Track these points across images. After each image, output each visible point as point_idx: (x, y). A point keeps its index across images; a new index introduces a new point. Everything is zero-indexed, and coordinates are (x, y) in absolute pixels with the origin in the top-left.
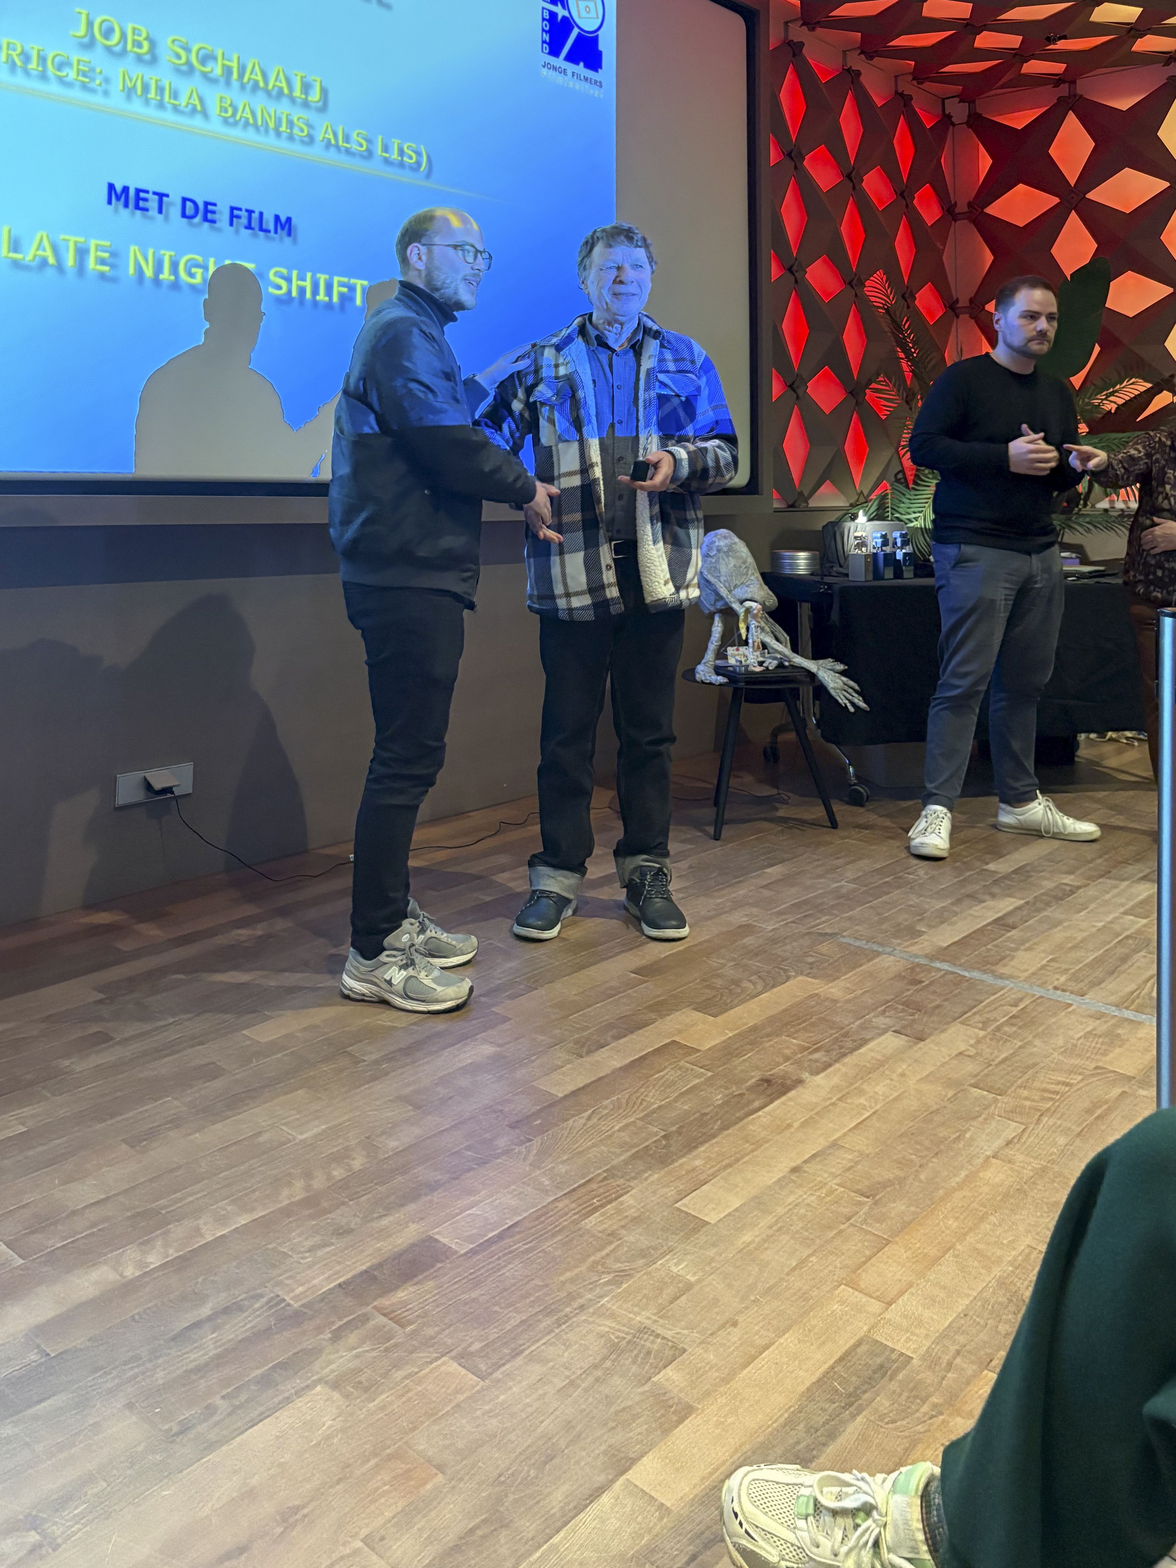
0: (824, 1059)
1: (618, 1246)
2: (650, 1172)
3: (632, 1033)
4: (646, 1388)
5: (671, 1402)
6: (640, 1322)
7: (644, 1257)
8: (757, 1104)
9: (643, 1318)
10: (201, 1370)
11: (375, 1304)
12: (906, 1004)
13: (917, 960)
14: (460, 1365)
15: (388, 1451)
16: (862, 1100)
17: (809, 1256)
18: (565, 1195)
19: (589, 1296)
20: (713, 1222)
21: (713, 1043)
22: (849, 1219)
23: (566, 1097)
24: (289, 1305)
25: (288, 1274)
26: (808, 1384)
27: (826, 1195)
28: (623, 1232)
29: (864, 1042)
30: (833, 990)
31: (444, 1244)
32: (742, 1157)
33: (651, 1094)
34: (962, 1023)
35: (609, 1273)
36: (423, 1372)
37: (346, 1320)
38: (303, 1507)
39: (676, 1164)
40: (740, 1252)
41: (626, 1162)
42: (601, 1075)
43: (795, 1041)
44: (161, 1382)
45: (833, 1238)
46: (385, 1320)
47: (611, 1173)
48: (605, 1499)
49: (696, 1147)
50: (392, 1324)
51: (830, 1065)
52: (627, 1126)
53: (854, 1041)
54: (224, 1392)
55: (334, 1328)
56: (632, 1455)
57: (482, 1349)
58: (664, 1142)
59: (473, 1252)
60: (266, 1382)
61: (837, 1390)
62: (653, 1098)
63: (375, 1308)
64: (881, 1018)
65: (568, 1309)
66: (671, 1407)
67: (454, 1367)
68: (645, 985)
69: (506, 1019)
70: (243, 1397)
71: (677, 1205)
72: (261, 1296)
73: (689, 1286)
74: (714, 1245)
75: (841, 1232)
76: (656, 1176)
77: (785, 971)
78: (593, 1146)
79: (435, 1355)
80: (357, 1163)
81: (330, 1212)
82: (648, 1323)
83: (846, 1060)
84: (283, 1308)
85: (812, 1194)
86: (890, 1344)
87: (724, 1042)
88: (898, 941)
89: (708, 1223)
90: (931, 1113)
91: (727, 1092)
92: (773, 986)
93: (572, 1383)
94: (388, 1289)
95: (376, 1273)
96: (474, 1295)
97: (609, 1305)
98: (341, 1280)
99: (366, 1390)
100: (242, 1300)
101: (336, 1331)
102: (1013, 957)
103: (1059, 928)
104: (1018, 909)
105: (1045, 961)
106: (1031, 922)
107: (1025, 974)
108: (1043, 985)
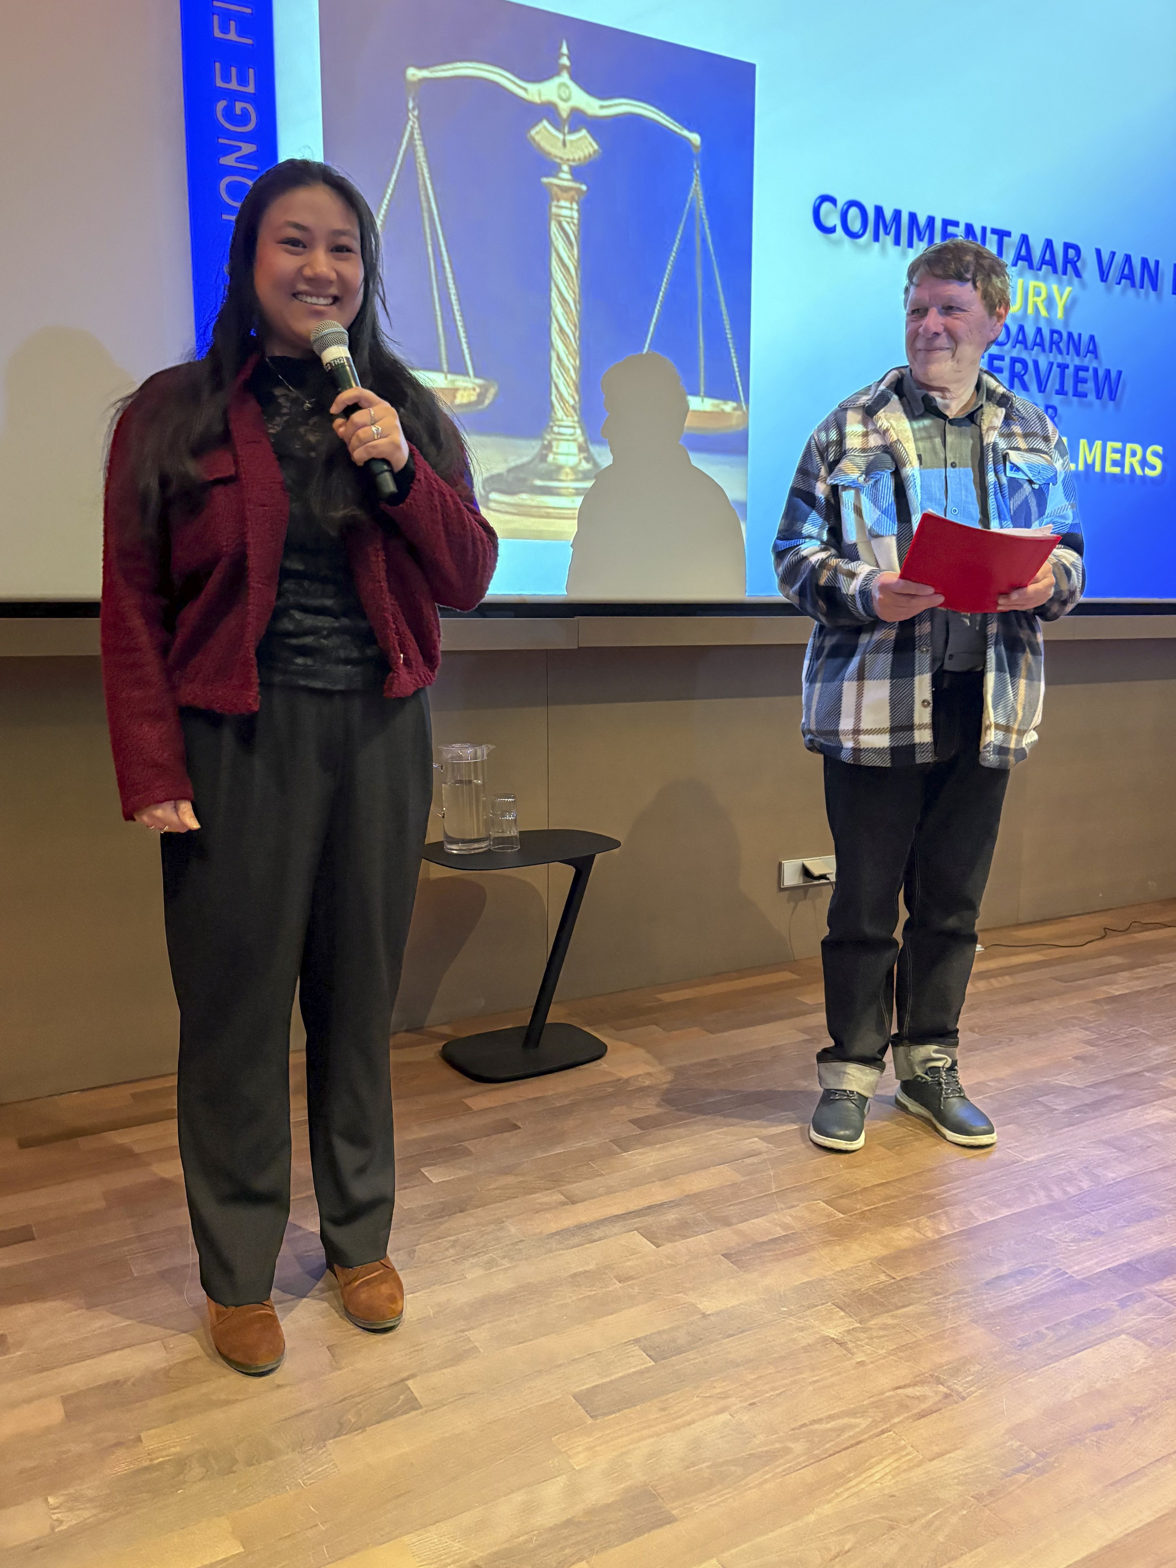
10: (1021, 1308)
11: (1145, 1287)
24: (1073, 1276)
25: (1062, 1255)
37: (1126, 1294)
38: (1146, 1408)
44: (991, 1310)
46: (1160, 1299)
50: (1166, 1304)
54: (1046, 1326)
55: (1118, 1297)
60: (1078, 1324)
63: (1147, 1289)
70: (1064, 1331)
72: (1045, 1267)
80: (1086, 1184)
81: (1077, 1217)
84: (1067, 1278)
94: (1153, 1280)
95: (1139, 1266)
98: (1110, 1266)
99: (1164, 1344)
100: (1031, 1267)
101: (1119, 1300)
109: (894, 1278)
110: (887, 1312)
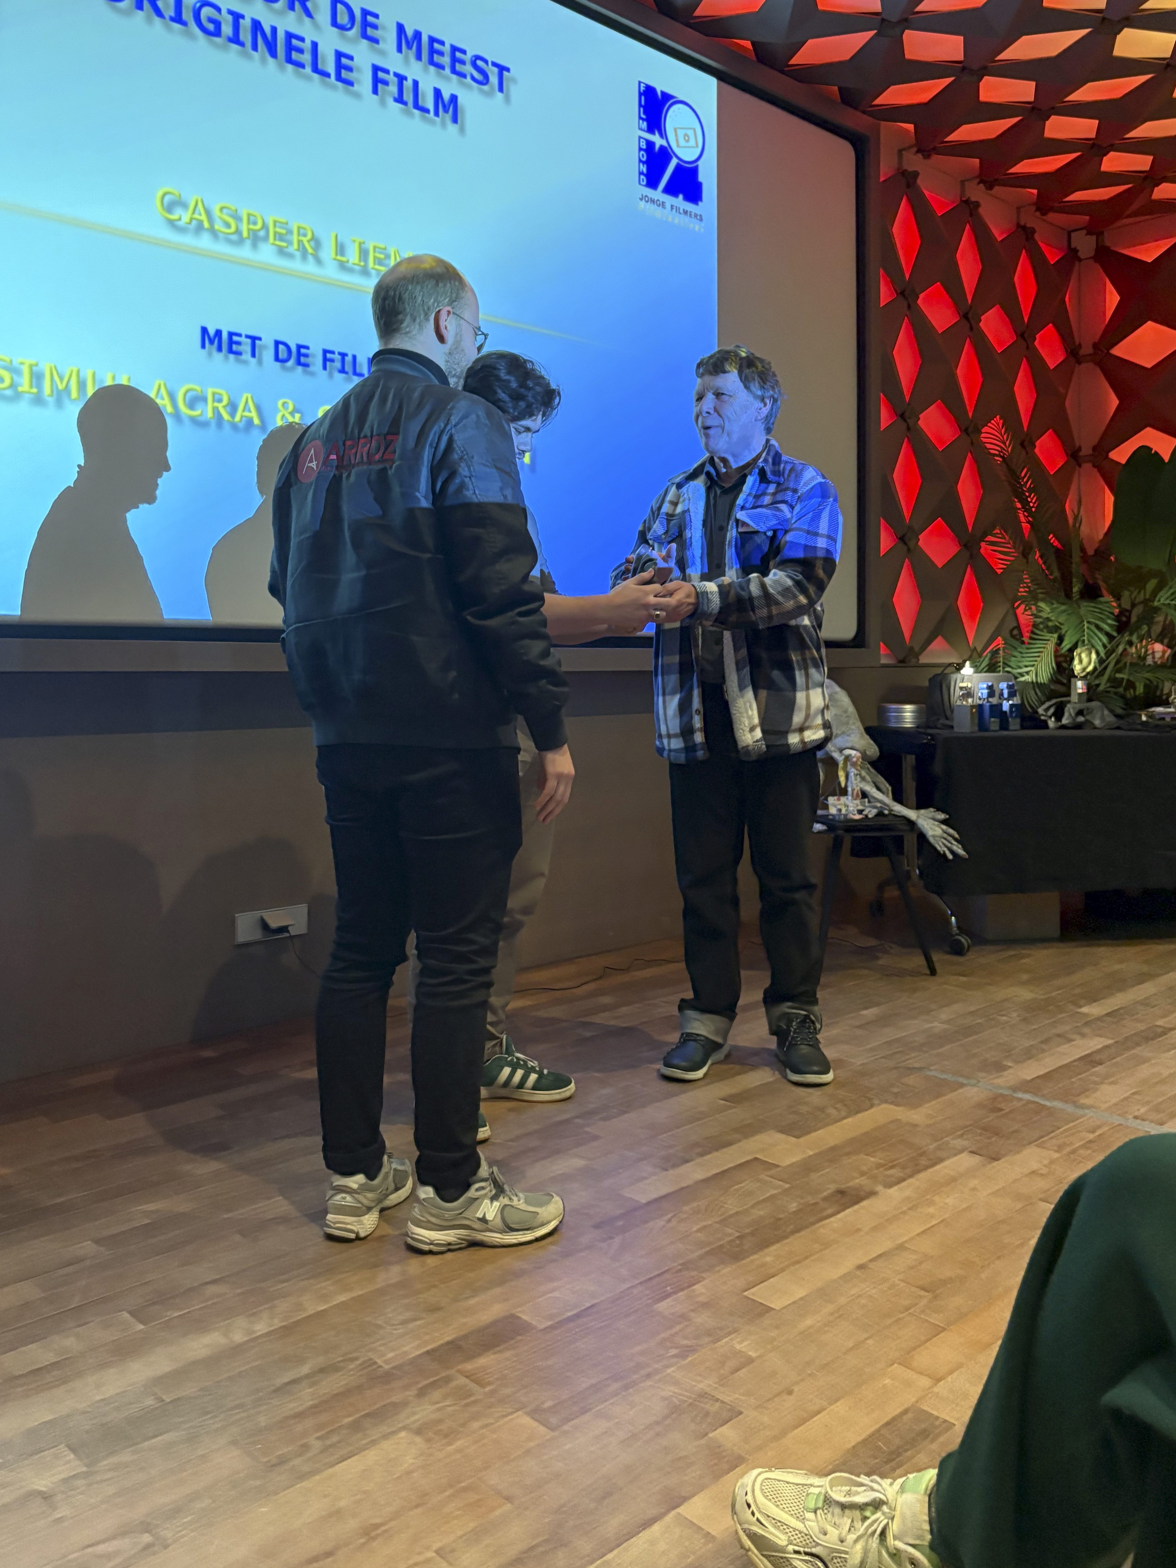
0: (901, 1175)
1: (687, 1326)
2: (722, 1266)
3: (717, 1150)
4: (703, 1441)
5: (724, 1454)
6: (702, 1389)
7: (710, 1335)
8: (830, 1211)
9: (706, 1384)
10: (300, 1416)
11: (459, 1367)
12: (985, 1129)
13: (1000, 1091)
14: (532, 1418)
15: (463, 1484)
16: (931, 1210)
17: (867, 1339)
18: (641, 1283)
19: (656, 1366)
20: (778, 1308)
21: (794, 1160)
22: (907, 1309)
23: (649, 1203)
24: (380, 1367)
25: (381, 1342)
26: (853, 1444)
27: (889, 1289)
28: (692, 1314)
29: (941, 1160)
30: (915, 1117)
31: (526, 1321)
32: (810, 1255)
33: (730, 1202)
34: (1038, 1146)
35: (676, 1348)
36: (498, 1423)
37: (432, 1379)
38: (382, 1524)
39: (748, 1260)
40: (801, 1333)
41: (701, 1257)
42: (684, 1185)
43: (872, 1159)
44: (263, 1424)
45: (890, 1325)
46: (467, 1381)
47: (685, 1266)
48: (656, 1527)
49: (767, 1246)
50: (472, 1385)
51: (904, 1180)
52: (705, 1227)
53: (930, 1159)
54: (318, 1434)
55: (420, 1385)
56: (683, 1494)
57: (554, 1406)
58: (738, 1242)
59: (552, 1328)
60: (356, 1427)
61: (880, 1448)
62: (731, 1205)
63: (459, 1371)
64: (959, 1140)
65: (635, 1377)
66: (724, 1457)
67: (526, 1420)
68: (733, 1110)
69: (596, 1138)
70: (335, 1439)
71: (746, 1293)
72: (357, 1359)
73: (750, 1361)
74: (777, 1327)
75: (900, 1319)
76: (728, 1269)
77: (870, 1099)
78: (672, 1243)
79: (510, 1410)
81: (422, 1293)
82: (708, 1390)
83: (922, 1175)
84: (374, 1369)
85: (874, 1288)
86: (935, 1413)
87: (805, 1159)
88: (984, 1075)
89: (773, 1309)
90: (999, 1222)
91: (802, 1201)
92: (857, 1113)
93: (634, 1437)
94: (470, 1358)
95: (461, 1343)
96: (550, 1362)
97: (674, 1374)
98: (429, 1348)
99: (446, 1436)
100: (338, 1362)
101: (421, 1389)
102: (1097, 1090)
103: (1146, 1065)
104: (1107, 1047)
105: (1128, 1094)
106: (1118, 1059)
107: (1107, 1105)
108: (1123, 1115)
109: (163, 1401)
110: (131, 1446)
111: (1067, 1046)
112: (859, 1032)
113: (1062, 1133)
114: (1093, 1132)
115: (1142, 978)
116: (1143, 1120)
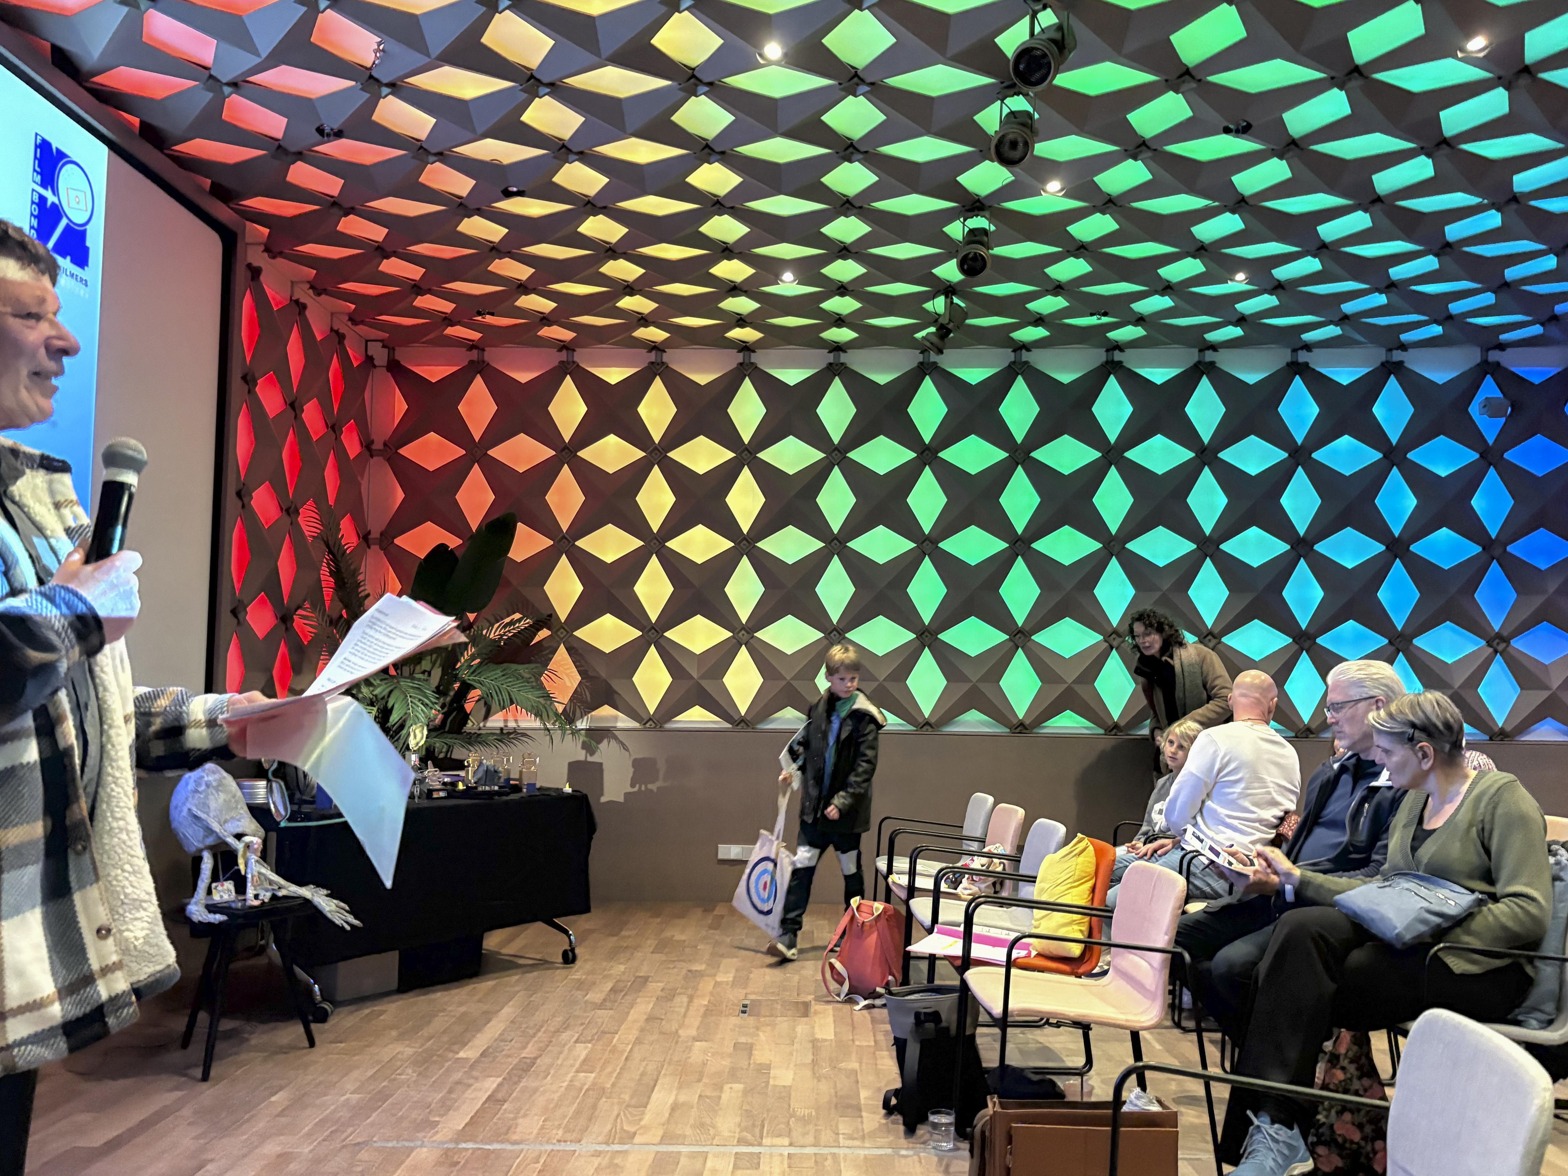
13: (445, 1146)
88: (422, 1134)
102: (517, 1125)
103: (538, 1093)
104: (500, 1085)
105: (541, 1123)
106: (514, 1095)
107: (532, 1137)
108: (548, 1142)
111: (469, 1091)
112: (283, 1120)
113: (516, 1169)
114: (538, 1162)
115: (487, 1017)
116: (565, 1141)
